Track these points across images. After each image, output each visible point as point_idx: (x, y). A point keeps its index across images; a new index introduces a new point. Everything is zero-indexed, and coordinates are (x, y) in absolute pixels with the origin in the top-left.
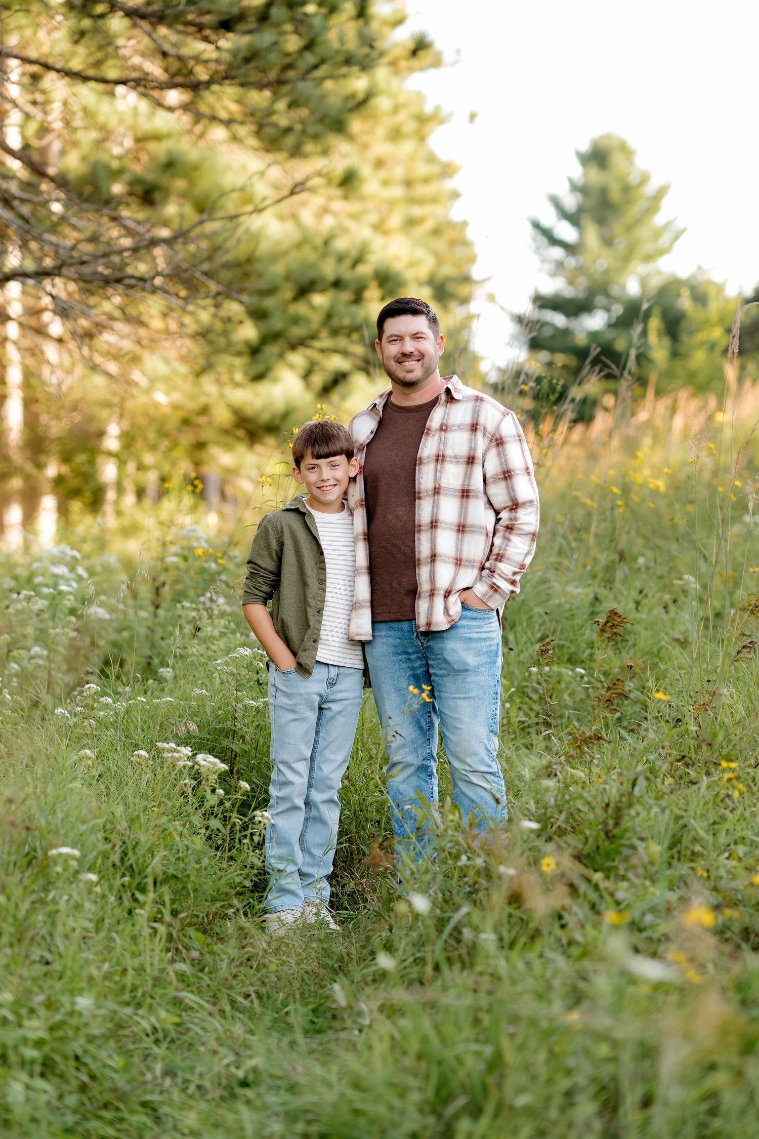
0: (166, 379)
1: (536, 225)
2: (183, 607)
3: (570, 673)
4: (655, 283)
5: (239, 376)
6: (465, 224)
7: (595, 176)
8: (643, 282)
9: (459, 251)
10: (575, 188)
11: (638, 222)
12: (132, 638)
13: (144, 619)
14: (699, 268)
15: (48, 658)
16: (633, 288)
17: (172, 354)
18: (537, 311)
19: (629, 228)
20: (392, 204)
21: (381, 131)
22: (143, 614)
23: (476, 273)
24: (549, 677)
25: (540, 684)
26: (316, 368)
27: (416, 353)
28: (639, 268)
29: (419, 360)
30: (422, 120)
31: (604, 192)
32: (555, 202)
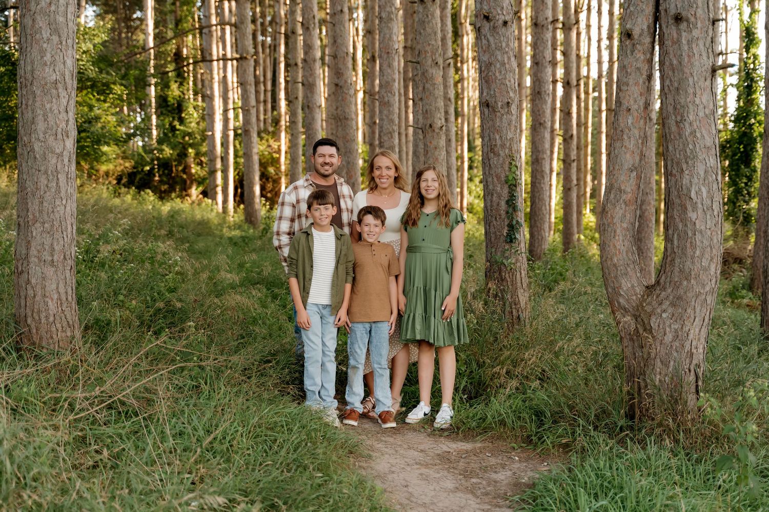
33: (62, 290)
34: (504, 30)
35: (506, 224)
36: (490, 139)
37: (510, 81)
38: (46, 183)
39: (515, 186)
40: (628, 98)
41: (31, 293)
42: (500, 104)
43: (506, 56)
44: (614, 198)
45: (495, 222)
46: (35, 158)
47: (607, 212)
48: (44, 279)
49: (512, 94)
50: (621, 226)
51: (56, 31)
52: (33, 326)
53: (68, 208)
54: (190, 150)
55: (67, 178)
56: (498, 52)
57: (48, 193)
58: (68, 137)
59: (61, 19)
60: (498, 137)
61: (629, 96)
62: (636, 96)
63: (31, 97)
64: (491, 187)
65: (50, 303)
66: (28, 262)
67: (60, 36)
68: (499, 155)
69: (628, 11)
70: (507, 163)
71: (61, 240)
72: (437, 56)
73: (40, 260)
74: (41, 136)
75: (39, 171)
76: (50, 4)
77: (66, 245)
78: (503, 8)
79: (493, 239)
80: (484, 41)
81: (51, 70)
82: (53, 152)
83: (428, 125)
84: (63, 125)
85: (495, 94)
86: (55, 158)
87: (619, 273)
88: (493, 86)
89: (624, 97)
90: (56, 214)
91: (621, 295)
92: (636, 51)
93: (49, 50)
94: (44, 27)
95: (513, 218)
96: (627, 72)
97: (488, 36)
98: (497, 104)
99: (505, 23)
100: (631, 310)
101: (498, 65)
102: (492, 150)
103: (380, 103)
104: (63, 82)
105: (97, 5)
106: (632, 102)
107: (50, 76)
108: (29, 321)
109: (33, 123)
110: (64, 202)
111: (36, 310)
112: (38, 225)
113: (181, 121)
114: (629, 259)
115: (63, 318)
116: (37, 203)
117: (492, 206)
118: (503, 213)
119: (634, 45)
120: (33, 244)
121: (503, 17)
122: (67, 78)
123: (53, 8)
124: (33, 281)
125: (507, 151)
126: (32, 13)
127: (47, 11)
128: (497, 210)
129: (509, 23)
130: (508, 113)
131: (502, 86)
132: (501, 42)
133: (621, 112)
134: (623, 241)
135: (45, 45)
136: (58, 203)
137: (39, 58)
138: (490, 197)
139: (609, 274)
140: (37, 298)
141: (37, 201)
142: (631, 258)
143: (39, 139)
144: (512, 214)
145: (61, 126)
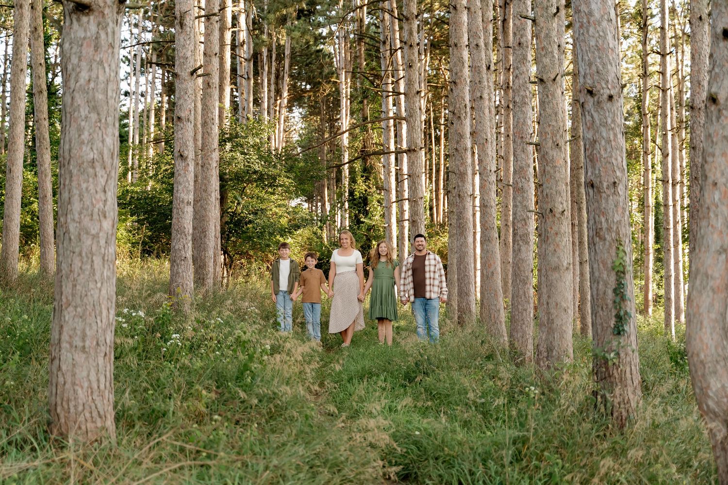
33: (93, 377)
34: (609, 104)
35: (614, 314)
36: (595, 222)
37: (616, 159)
38: (80, 265)
39: (624, 273)
40: (714, 170)
41: (61, 380)
42: (605, 184)
43: (611, 133)
44: (701, 285)
45: (601, 313)
46: (70, 239)
47: (692, 301)
48: (74, 365)
49: (618, 174)
50: (709, 317)
51: (95, 109)
52: (62, 416)
53: (104, 292)
54: (374, 242)
55: (104, 260)
56: (603, 129)
57: (82, 276)
58: (105, 217)
59: (100, 96)
60: (603, 220)
61: (716, 168)
62: (723, 168)
63: (68, 176)
64: (597, 274)
65: (80, 391)
66: (60, 347)
67: (98, 114)
68: (605, 239)
69: (713, 73)
70: (614, 248)
71: (94, 325)
72: (558, 137)
73: (71, 346)
74: (77, 216)
75: (74, 253)
76: (89, 81)
77: (100, 331)
78: (608, 81)
79: (599, 331)
80: (587, 117)
81: (89, 148)
82: (87, 233)
83: (548, 210)
84: (101, 205)
85: (599, 173)
86: (90, 239)
87: (707, 370)
88: (598, 165)
89: (710, 170)
90: (90, 298)
91: (709, 397)
92: (723, 118)
93: (87, 128)
94: (82, 105)
95: (620, 308)
96: (712, 141)
97: (593, 112)
98: (602, 184)
99: (611, 97)
100: (722, 414)
101: (603, 143)
102: (597, 234)
103: (514, 189)
104: (101, 161)
105: (303, 108)
106: (718, 175)
107: (87, 155)
108: (59, 409)
109: (69, 203)
110: (99, 285)
111: (65, 399)
112: (71, 309)
113: (366, 213)
114: (719, 355)
115: (93, 407)
116: (71, 286)
117: (598, 295)
118: (610, 302)
119: (719, 111)
120: (65, 329)
121: (608, 91)
122: (105, 157)
123: (92, 85)
124: (64, 367)
125: (614, 235)
126: (71, 90)
127: (86, 88)
128: (604, 299)
129: (615, 98)
130: (614, 193)
131: (608, 165)
132: (606, 118)
133: (707, 187)
134: (711, 334)
135: (83, 123)
136: (91, 285)
137: (77, 136)
138: (596, 284)
139: (696, 372)
140: (67, 386)
141: (70, 285)
142: (721, 353)
143: (74, 220)
144: (620, 304)
145: (97, 206)
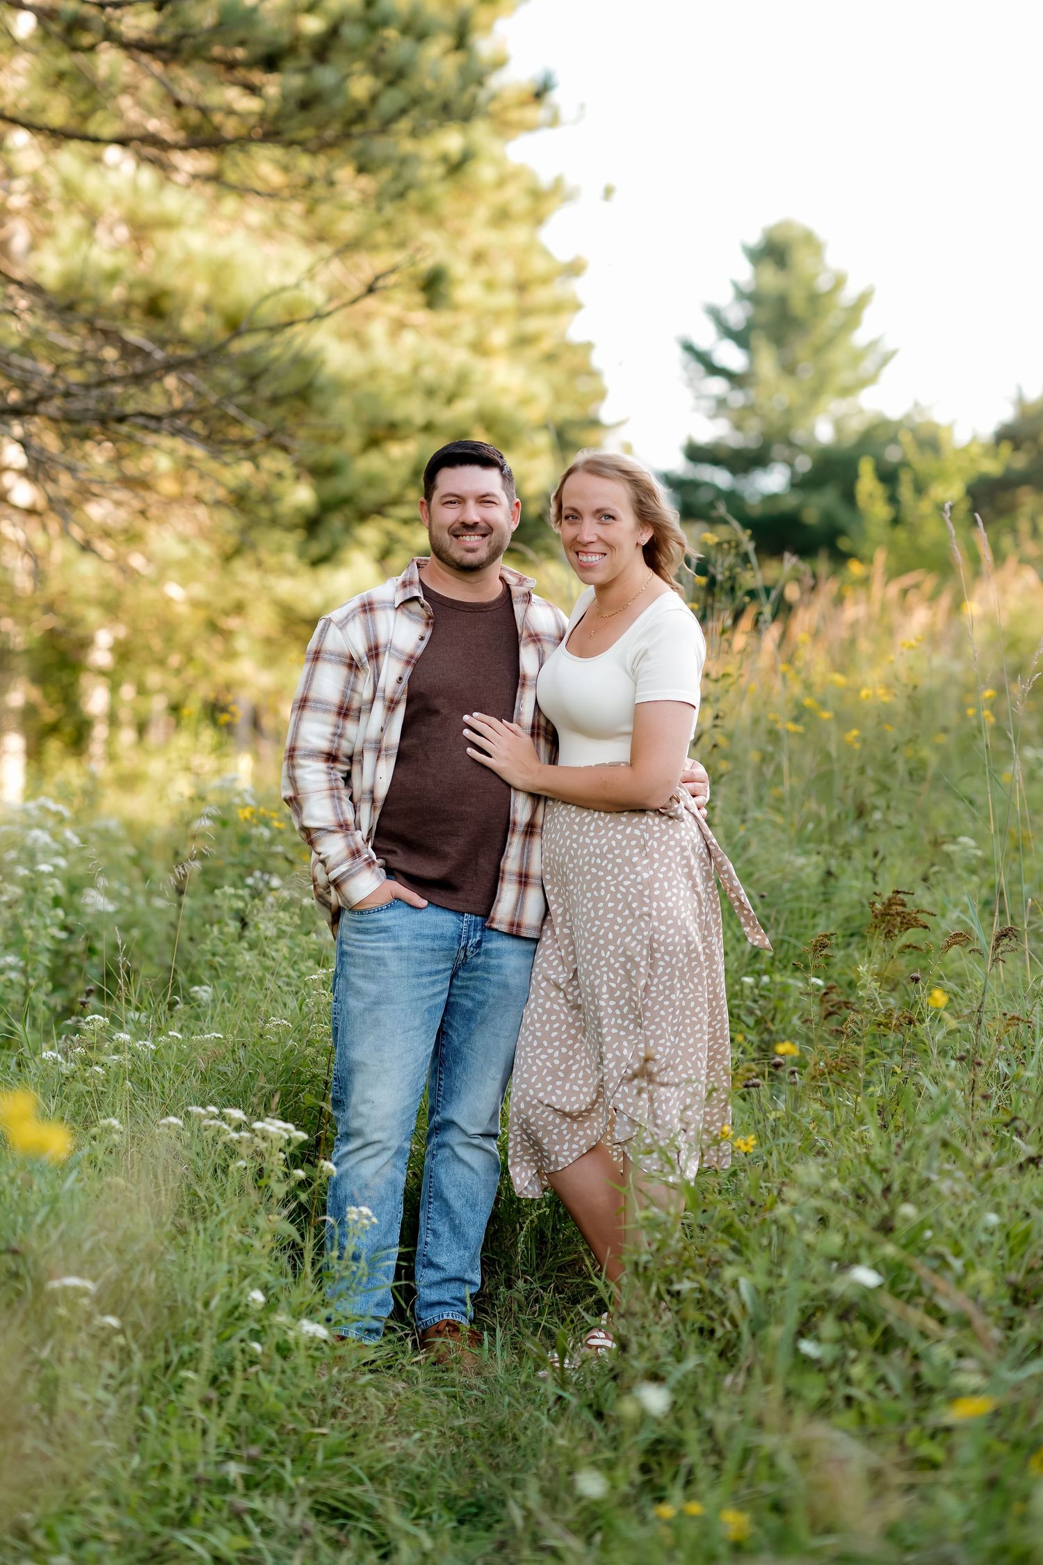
0: (181, 564)
1: (689, 348)
2: (224, 894)
3: (800, 985)
4: (855, 426)
5: (290, 559)
6: (589, 346)
7: (771, 279)
8: (839, 426)
9: (583, 385)
10: (742, 295)
11: (831, 341)
12: (145, 938)
13: (161, 911)
14: (916, 405)
15: (24, 972)
16: (824, 433)
17: (189, 528)
18: (690, 465)
19: (819, 351)
20: (497, 315)
21: (482, 212)
22: (159, 903)
23: (606, 414)
24: (769, 990)
25: (755, 1001)
26: (397, 547)
27: (482, 524)
28: (834, 406)
29: (484, 536)
30: (538, 196)
31: (782, 302)
32: (715, 315)
